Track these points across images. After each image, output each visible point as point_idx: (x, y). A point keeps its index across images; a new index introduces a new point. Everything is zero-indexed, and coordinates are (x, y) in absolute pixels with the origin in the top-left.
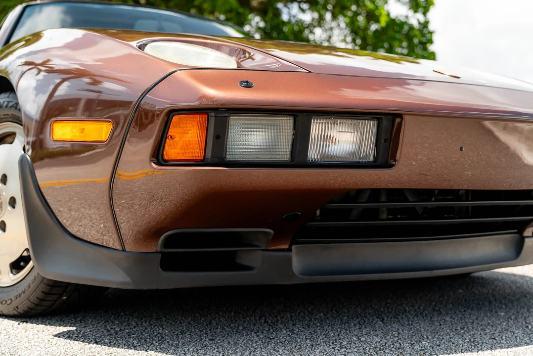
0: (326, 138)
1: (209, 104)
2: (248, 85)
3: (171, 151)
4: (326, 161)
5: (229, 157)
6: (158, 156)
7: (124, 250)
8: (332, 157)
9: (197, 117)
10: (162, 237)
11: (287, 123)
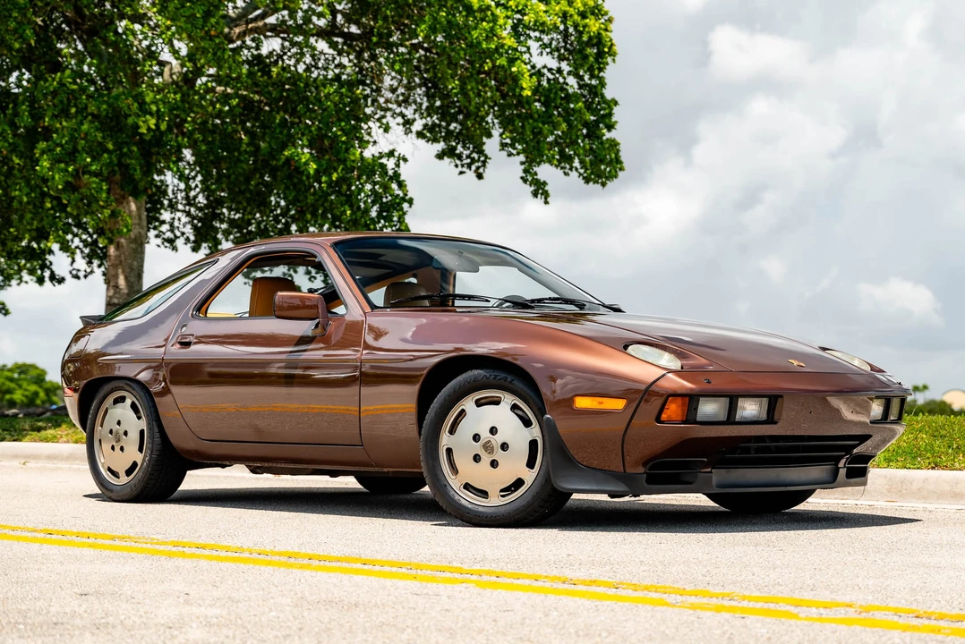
0: (744, 409)
1: (689, 392)
2: (709, 382)
3: (664, 417)
4: (743, 420)
5: (698, 420)
6: (658, 420)
7: (625, 472)
8: (745, 418)
9: (680, 398)
10: (651, 464)
11: (725, 402)
